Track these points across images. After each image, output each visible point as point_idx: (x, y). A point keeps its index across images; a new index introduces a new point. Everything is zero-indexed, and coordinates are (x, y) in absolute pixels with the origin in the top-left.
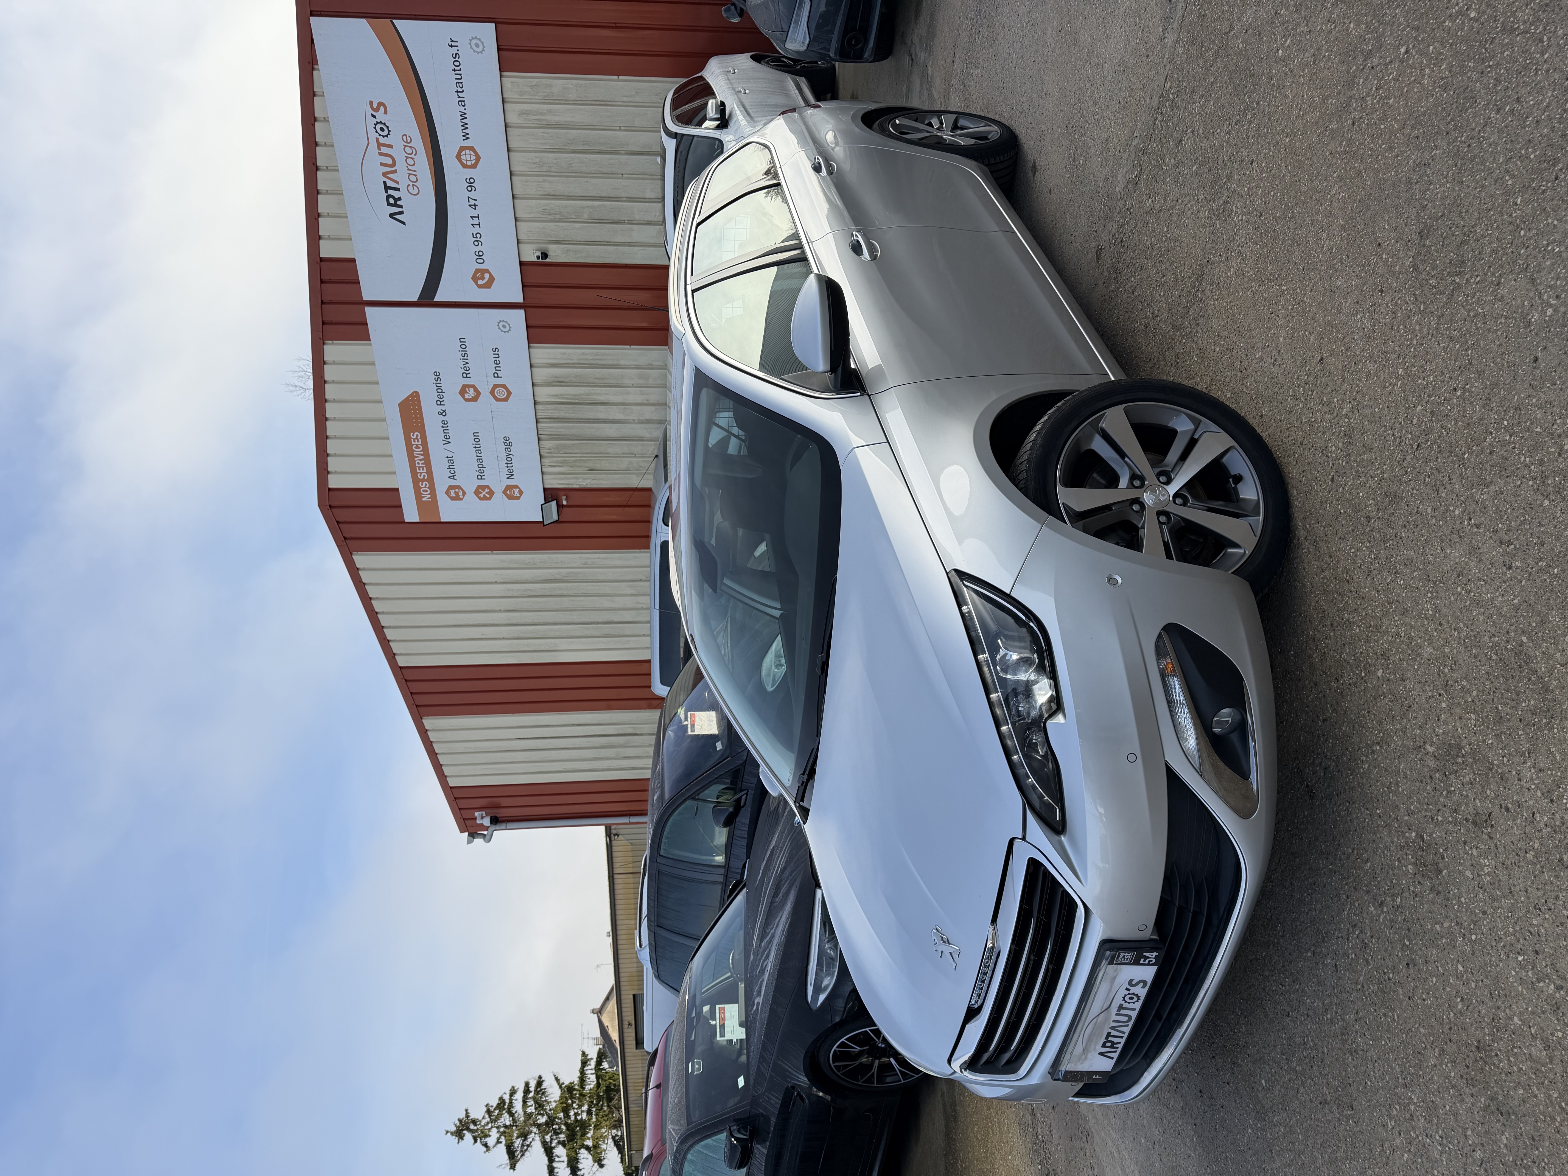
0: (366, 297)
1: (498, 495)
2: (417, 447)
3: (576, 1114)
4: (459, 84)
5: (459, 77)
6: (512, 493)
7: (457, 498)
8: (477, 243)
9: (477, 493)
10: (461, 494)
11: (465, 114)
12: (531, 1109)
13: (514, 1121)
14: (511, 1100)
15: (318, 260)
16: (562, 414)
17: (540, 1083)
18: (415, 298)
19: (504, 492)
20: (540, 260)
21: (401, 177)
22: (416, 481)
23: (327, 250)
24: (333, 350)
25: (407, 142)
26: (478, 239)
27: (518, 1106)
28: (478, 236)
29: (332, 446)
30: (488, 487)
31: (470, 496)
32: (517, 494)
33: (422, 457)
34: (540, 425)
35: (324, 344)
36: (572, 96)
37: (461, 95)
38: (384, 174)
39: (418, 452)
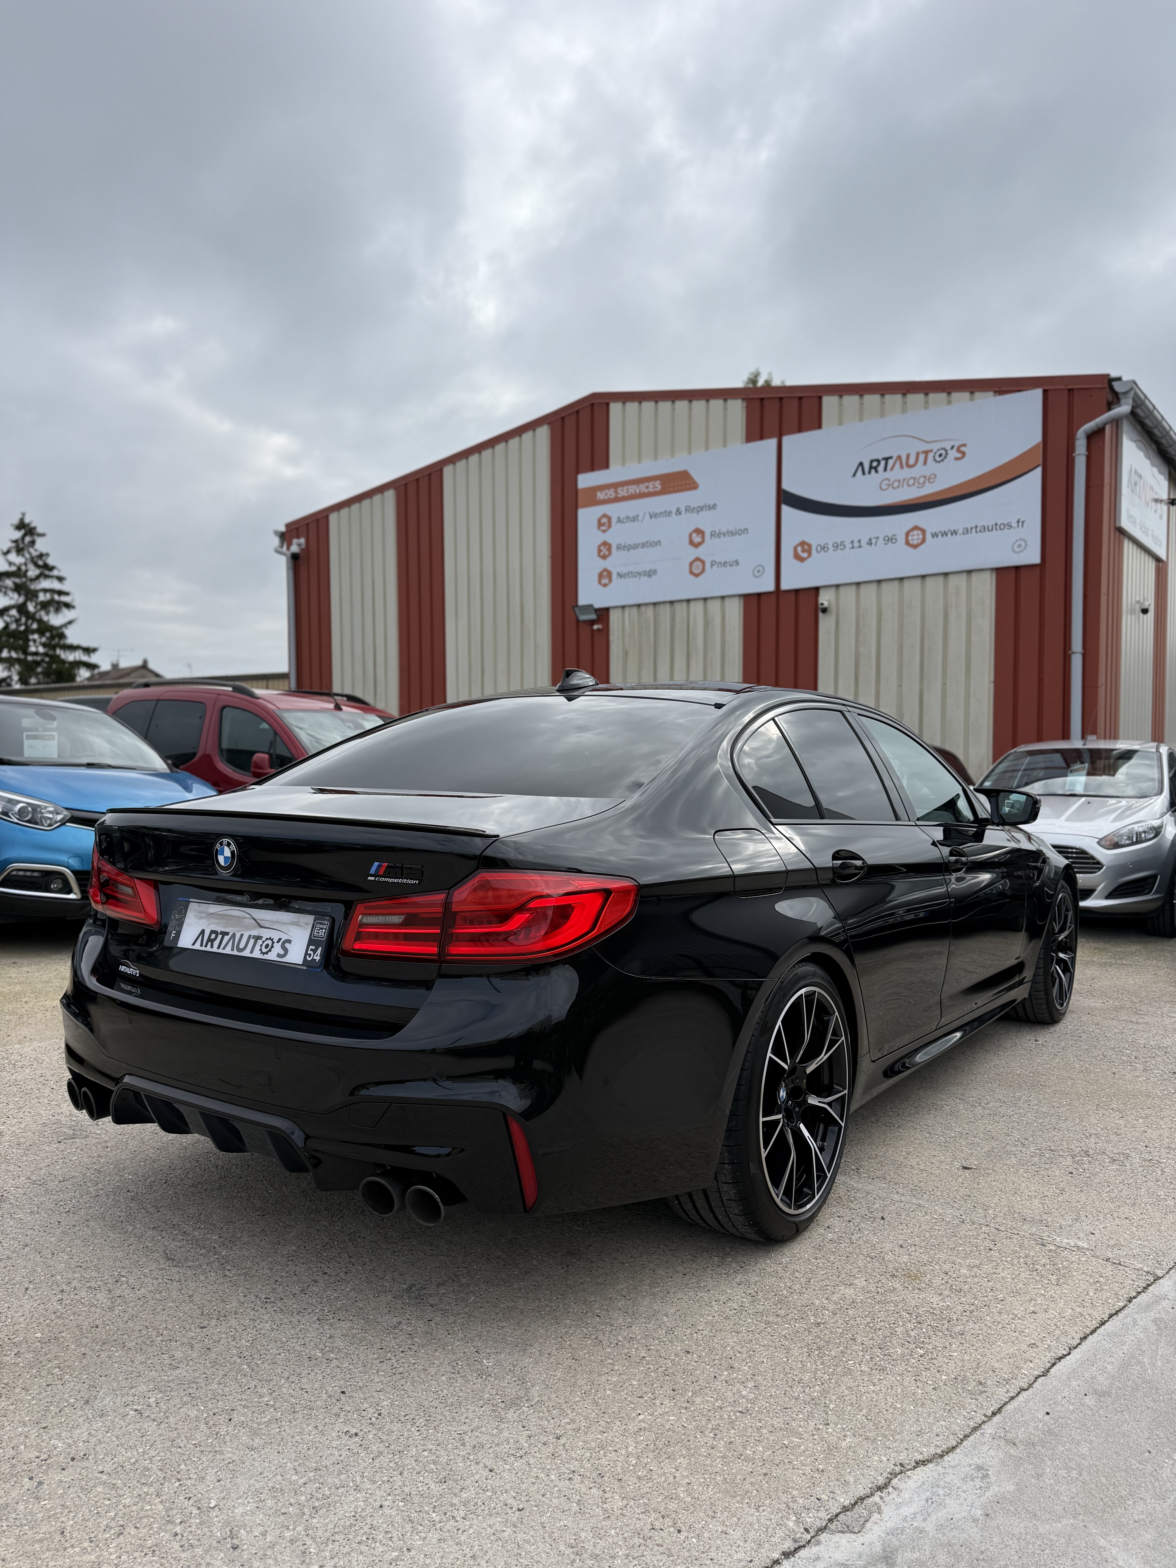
0: (786, 439)
1: (602, 564)
2: (647, 487)
3: (35, 641)
4: (984, 529)
5: (990, 528)
6: (605, 576)
7: (600, 524)
8: (836, 546)
9: (605, 544)
10: (604, 528)
11: (956, 534)
12: (42, 597)
13: (32, 580)
14: (52, 577)
15: (820, 394)
16: (678, 626)
17: (68, 606)
18: (785, 486)
19: (605, 570)
20: (820, 606)
21: (898, 473)
22: (615, 486)
23: (829, 403)
24: (737, 408)
25: (929, 479)
26: (839, 547)
27: (45, 584)
28: (842, 547)
29: (648, 406)
30: (610, 554)
31: (600, 537)
32: (605, 581)
33: (638, 491)
34: (668, 606)
35: (743, 399)
36: (974, 638)
37: (974, 530)
38: (899, 457)
39: (642, 488)
